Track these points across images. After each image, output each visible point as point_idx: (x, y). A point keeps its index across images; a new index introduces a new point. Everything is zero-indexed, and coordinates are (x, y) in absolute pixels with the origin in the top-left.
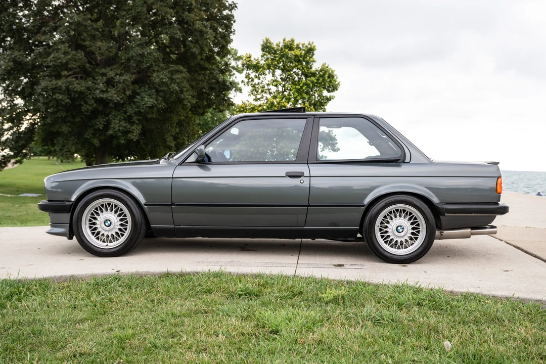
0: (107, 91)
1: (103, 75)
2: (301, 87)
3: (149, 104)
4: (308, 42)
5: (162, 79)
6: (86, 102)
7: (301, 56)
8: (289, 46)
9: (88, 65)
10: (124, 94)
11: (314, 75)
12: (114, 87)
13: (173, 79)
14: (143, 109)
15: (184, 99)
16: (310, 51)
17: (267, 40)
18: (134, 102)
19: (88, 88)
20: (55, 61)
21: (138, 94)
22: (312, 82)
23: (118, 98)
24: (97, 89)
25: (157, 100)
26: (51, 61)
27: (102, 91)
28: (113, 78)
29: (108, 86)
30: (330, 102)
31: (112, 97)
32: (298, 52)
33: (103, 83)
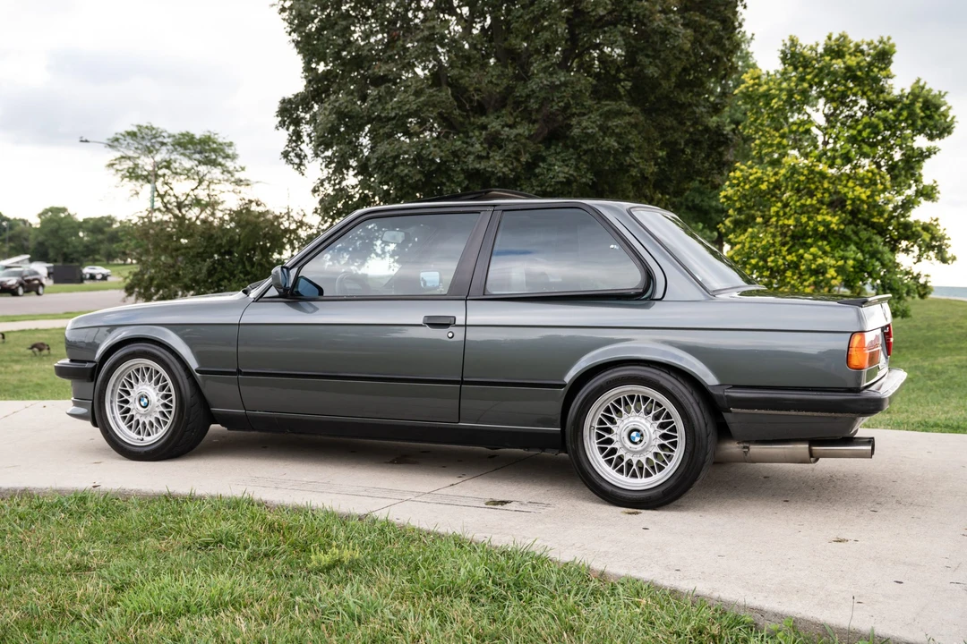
0: (488, 158)
1: (484, 127)
2: (860, 132)
3: (561, 177)
4: (878, 38)
5: (586, 128)
6: (450, 179)
7: (860, 69)
8: (836, 50)
9: (457, 112)
10: (518, 161)
11: (890, 104)
12: (500, 148)
13: (608, 128)
14: (551, 186)
15: (630, 165)
16: (883, 56)
17: (792, 40)
18: (536, 176)
19: (455, 154)
20: (400, 108)
21: (544, 160)
22: (885, 120)
23: (505, 170)
24: (470, 153)
25: (577, 168)
26: (392, 109)
27: (480, 158)
28: (498, 133)
29: (490, 147)
30: (927, 161)
31: (495, 167)
32: (852, 61)
33: (481, 144)
